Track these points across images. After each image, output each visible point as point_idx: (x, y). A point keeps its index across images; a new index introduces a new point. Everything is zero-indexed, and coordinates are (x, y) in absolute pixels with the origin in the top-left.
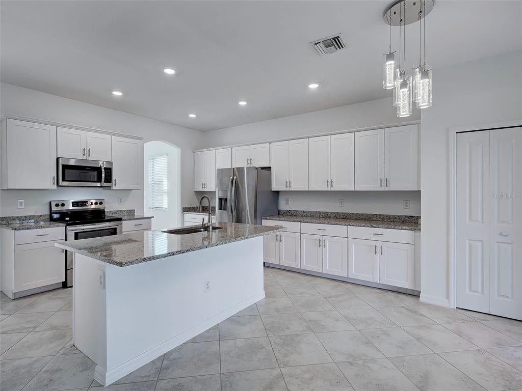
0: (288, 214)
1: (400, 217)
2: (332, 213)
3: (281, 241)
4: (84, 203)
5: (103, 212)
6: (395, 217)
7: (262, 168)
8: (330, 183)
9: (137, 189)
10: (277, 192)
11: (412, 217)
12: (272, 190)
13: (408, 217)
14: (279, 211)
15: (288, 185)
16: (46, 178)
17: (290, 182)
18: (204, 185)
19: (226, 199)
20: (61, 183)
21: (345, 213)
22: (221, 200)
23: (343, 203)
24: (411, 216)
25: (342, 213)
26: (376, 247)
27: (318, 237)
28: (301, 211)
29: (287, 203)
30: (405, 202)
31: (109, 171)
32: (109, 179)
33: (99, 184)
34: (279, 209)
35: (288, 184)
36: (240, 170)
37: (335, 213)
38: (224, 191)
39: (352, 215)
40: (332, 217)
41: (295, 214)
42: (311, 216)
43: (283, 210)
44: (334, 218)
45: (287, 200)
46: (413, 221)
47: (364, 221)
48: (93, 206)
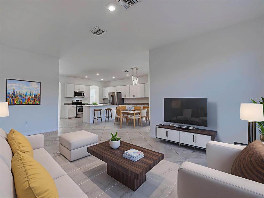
0: (127, 104)
4: (78, 101)
5: (82, 103)
7: (119, 92)
9: (89, 98)
10: (123, 98)
14: (124, 103)
16: (72, 95)
18: (105, 97)
19: (110, 100)
20: (75, 96)
22: (109, 100)
28: (129, 103)
29: (126, 101)
31: (84, 93)
32: (84, 95)
33: (81, 96)
35: (125, 96)
36: (114, 93)
38: (110, 98)
45: (126, 100)
48: (80, 101)
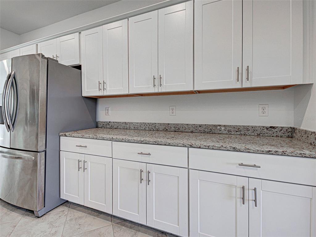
0: (108, 126)
1: (254, 128)
2: (161, 124)
3: (84, 169)
6: (247, 128)
8: (157, 80)
10: (94, 100)
11: (273, 128)
12: (83, 95)
13: (267, 129)
14: (97, 122)
15: (102, 87)
17: (104, 83)
21: (177, 124)
23: (174, 111)
24: (271, 127)
25: (174, 124)
26: (243, 188)
27: (139, 166)
28: (123, 123)
29: (107, 114)
30: (261, 106)
34: (97, 120)
35: (102, 85)
37: (164, 124)
39: (186, 126)
40: (160, 129)
41: (115, 127)
42: (135, 129)
43: (102, 122)
44: (163, 130)
45: (107, 110)
46: (275, 135)
47: (203, 134)
